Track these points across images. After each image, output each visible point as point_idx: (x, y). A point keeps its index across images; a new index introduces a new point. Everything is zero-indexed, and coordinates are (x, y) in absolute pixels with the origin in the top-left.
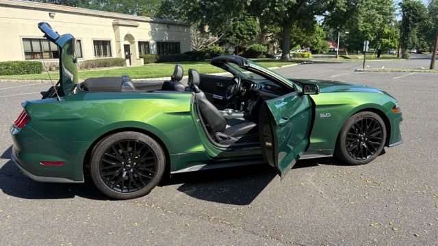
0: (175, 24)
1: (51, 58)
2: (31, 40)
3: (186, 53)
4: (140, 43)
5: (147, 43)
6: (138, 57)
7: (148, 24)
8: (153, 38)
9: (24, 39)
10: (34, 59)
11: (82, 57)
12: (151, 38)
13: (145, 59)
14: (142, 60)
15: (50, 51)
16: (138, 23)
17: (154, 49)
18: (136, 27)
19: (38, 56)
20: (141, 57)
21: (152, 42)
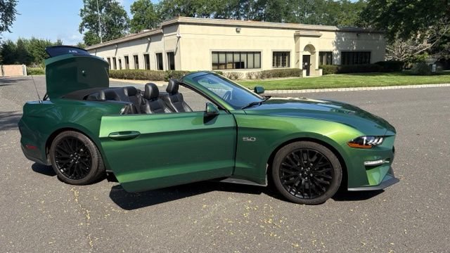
0: (366, 32)
1: (233, 68)
2: (218, 53)
3: (376, 63)
4: (321, 54)
5: (330, 53)
6: (317, 68)
7: (334, 33)
8: (337, 48)
9: (213, 52)
10: (218, 69)
11: (260, 67)
12: (335, 47)
13: (324, 69)
14: (321, 71)
15: (233, 63)
16: (321, 32)
17: (337, 59)
18: (319, 37)
19: (223, 67)
20: (320, 68)
21: (336, 52)
